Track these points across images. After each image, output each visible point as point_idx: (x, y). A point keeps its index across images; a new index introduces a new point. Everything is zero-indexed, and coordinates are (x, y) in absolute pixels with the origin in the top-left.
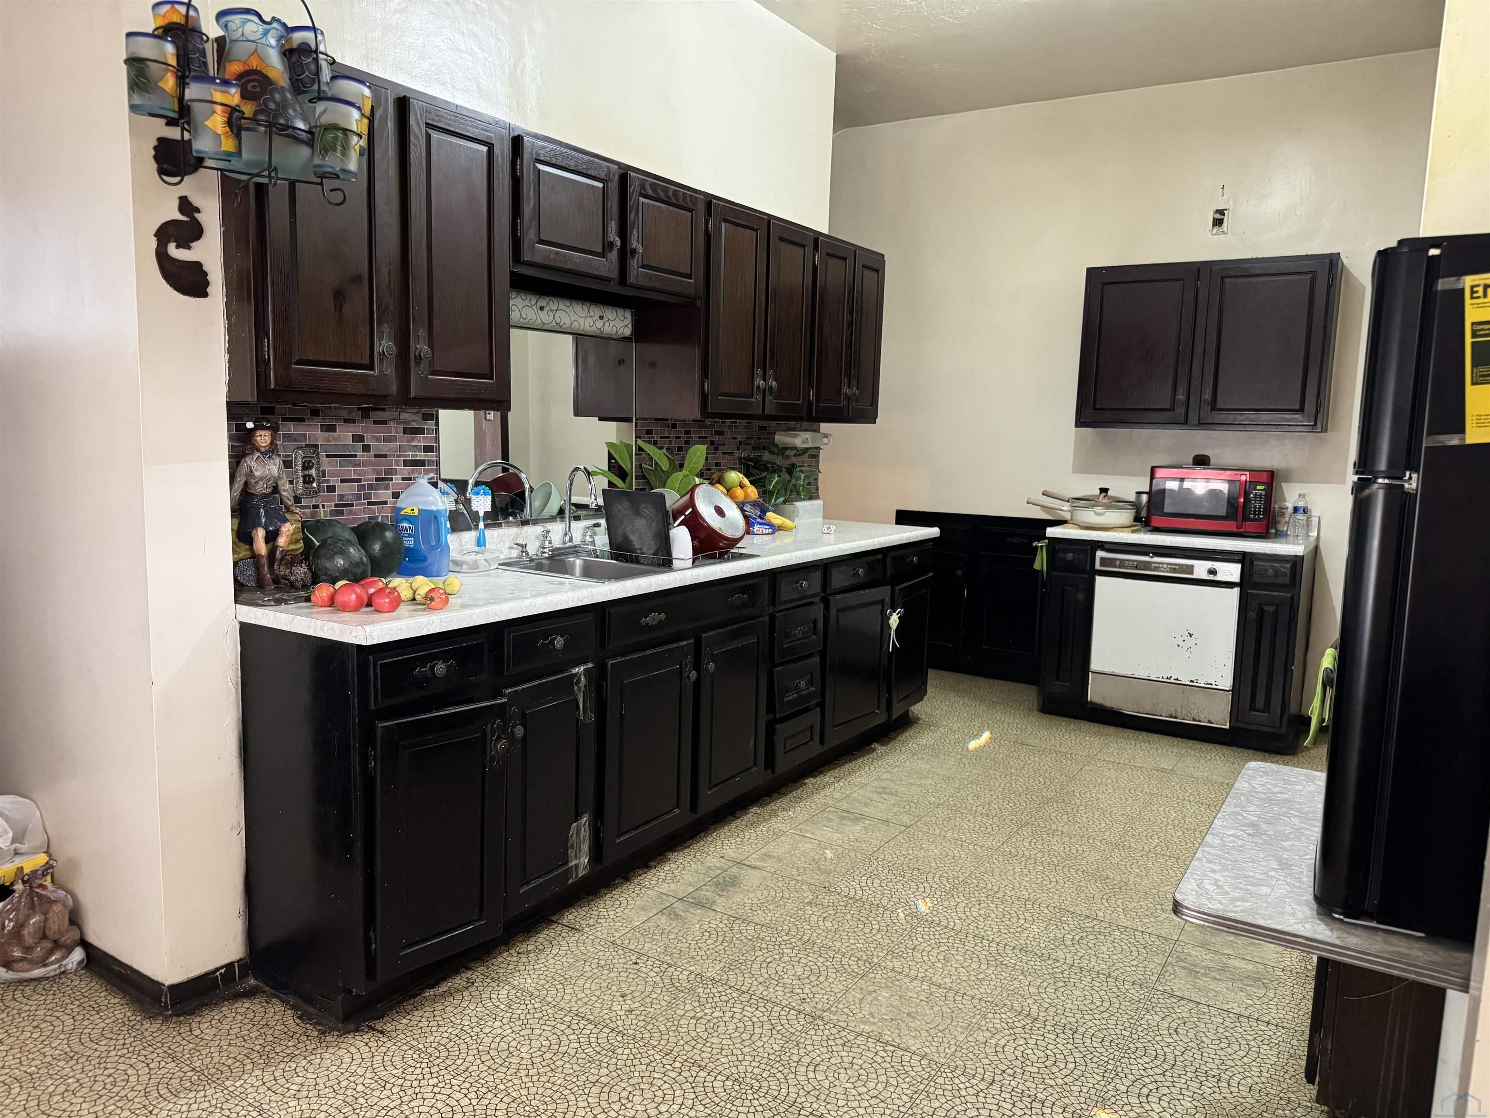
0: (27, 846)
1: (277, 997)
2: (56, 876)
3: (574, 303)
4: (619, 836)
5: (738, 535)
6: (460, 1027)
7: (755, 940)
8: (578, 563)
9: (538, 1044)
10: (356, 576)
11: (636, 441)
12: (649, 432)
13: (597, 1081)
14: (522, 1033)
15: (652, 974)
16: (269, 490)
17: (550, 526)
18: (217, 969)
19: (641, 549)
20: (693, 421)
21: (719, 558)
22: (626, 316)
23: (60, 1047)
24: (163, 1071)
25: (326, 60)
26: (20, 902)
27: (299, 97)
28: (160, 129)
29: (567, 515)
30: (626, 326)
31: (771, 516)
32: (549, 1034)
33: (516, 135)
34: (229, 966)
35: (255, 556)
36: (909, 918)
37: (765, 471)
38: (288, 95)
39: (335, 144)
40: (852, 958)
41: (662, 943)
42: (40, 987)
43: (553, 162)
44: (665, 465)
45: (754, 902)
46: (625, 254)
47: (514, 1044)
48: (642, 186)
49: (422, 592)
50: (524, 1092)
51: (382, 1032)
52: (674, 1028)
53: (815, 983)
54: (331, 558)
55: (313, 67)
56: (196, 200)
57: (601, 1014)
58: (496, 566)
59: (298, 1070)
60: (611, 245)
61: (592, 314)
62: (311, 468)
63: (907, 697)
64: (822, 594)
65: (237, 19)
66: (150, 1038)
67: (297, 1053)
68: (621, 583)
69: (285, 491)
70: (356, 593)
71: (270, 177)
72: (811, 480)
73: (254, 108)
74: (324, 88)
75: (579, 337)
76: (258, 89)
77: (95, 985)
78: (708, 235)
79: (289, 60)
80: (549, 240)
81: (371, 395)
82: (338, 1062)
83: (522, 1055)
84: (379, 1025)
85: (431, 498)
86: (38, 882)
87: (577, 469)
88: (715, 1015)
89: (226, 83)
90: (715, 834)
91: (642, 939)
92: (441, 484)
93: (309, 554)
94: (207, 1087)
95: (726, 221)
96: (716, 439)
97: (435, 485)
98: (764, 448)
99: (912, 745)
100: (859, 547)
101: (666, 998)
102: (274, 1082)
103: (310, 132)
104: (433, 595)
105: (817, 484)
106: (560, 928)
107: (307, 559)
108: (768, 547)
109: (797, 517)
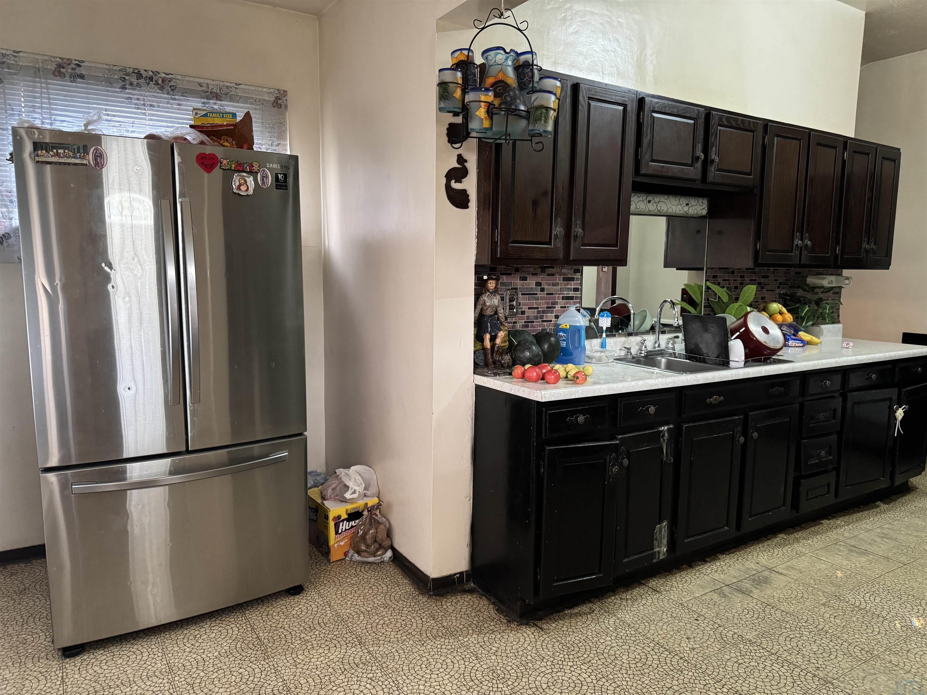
0: (370, 492)
1: (485, 596)
2: (381, 510)
3: (670, 197)
4: (687, 538)
5: (778, 346)
6: (586, 635)
7: (781, 621)
8: (663, 360)
9: (633, 656)
10: (536, 363)
11: (706, 283)
12: (715, 277)
13: (671, 687)
14: (623, 647)
15: (707, 629)
16: (493, 313)
17: (646, 337)
18: (456, 574)
19: (707, 354)
20: (747, 269)
21: (763, 362)
22: (704, 202)
23: (381, 600)
24: (429, 624)
25: (537, 69)
26: (366, 521)
27: (522, 92)
28: (450, 119)
29: (657, 330)
30: (703, 209)
31: (802, 334)
32: (640, 652)
33: (641, 97)
34: (461, 573)
35: (484, 349)
36: (904, 629)
37: (798, 303)
38: (517, 92)
39: (541, 117)
40: (856, 647)
41: (715, 611)
42: (372, 567)
43: (663, 111)
44: (725, 299)
45: (781, 596)
46: (707, 163)
47: (618, 652)
48: (720, 119)
49: (572, 373)
50: (625, 683)
51: (541, 629)
52: (723, 666)
53: (827, 659)
54: (523, 352)
55: (530, 74)
56: (465, 156)
57: (673, 647)
58: (612, 360)
59: (496, 639)
60: (698, 158)
61: (682, 203)
62: (513, 301)
63: (907, 471)
64: (841, 391)
65: (492, 53)
66: (422, 605)
67: (495, 629)
68: (694, 375)
69: (501, 313)
70: (536, 372)
71: (506, 139)
72: (835, 310)
73: (500, 102)
74: (535, 85)
75: (670, 218)
76: (502, 91)
77: (397, 571)
78: (764, 146)
79: (517, 72)
80: (658, 159)
81: (549, 259)
82: (517, 640)
83: (624, 661)
84: (539, 624)
85: (576, 319)
86: (374, 512)
87: (665, 301)
88: (752, 664)
89: (487, 90)
90: (752, 547)
91: (701, 606)
92: (582, 310)
93: (511, 349)
94: (450, 638)
95: (777, 136)
96: (763, 280)
97: (579, 311)
98: (798, 287)
99: (911, 506)
100: (873, 359)
101: (717, 646)
102: (483, 643)
103: (528, 111)
104: (578, 375)
105: (839, 312)
106: (646, 588)
107: (510, 352)
108: (800, 356)
109: (822, 335)
